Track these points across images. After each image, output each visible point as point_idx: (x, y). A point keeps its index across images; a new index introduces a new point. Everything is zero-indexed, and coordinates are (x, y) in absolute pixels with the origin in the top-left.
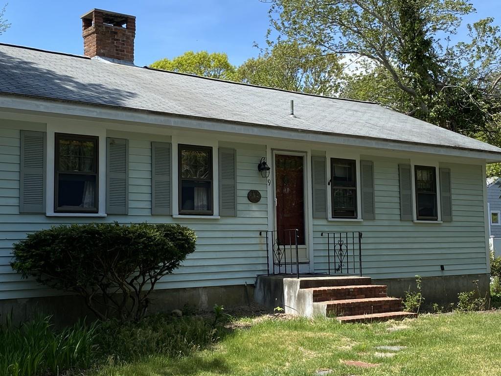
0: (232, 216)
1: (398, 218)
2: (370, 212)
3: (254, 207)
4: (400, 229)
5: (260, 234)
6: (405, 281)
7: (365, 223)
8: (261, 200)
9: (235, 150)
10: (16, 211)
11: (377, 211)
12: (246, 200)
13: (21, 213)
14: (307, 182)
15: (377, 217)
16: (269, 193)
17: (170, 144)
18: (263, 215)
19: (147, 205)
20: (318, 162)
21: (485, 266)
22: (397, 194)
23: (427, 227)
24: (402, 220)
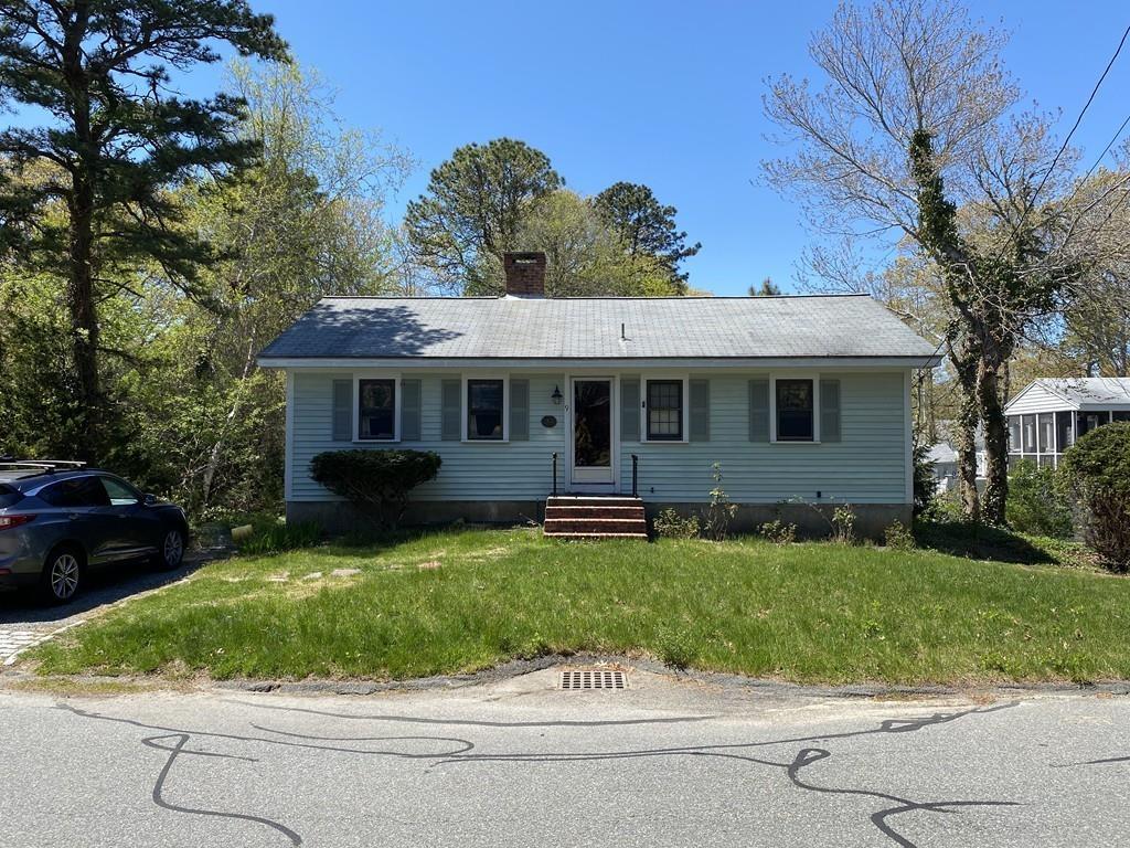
0: (524, 440)
1: (747, 438)
3: (549, 431)
4: (749, 451)
5: (555, 456)
7: (694, 444)
8: (557, 425)
9: (527, 381)
10: (330, 439)
11: (712, 432)
12: (541, 425)
13: (334, 440)
14: (614, 406)
15: (712, 438)
16: (567, 417)
17: (460, 381)
18: (559, 438)
19: (438, 432)
20: (630, 386)
21: (901, 495)
22: (746, 413)
23: (795, 448)
24: (751, 440)
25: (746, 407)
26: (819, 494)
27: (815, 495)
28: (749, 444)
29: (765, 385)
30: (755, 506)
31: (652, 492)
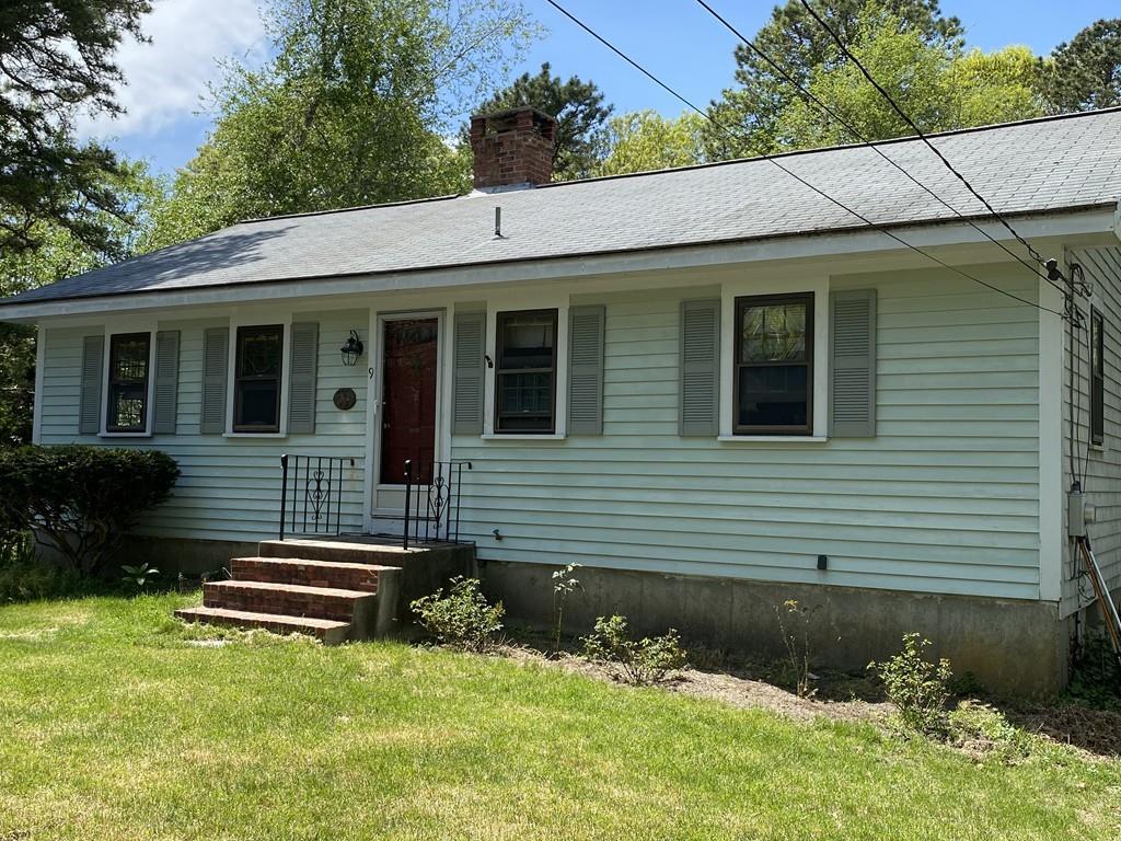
0: (307, 434)
1: (673, 429)
2: (590, 418)
3: (345, 417)
4: (678, 456)
5: (353, 464)
6: (685, 581)
7: (576, 443)
8: (356, 405)
9: (317, 324)
10: (75, 430)
11: (610, 416)
12: (332, 406)
13: (82, 434)
14: (443, 365)
16: (371, 391)
17: (228, 330)
18: (358, 430)
20: (469, 325)
21: (1029, 577)
22: (674, 374)
23: (773, 453)
24: (682, 435)
25: (673, 361)
26: (823, 562)
27: (814, 563)
28: (677, 443)
29: (711, 310)
30: (688, 581)
31: (499, 538)
